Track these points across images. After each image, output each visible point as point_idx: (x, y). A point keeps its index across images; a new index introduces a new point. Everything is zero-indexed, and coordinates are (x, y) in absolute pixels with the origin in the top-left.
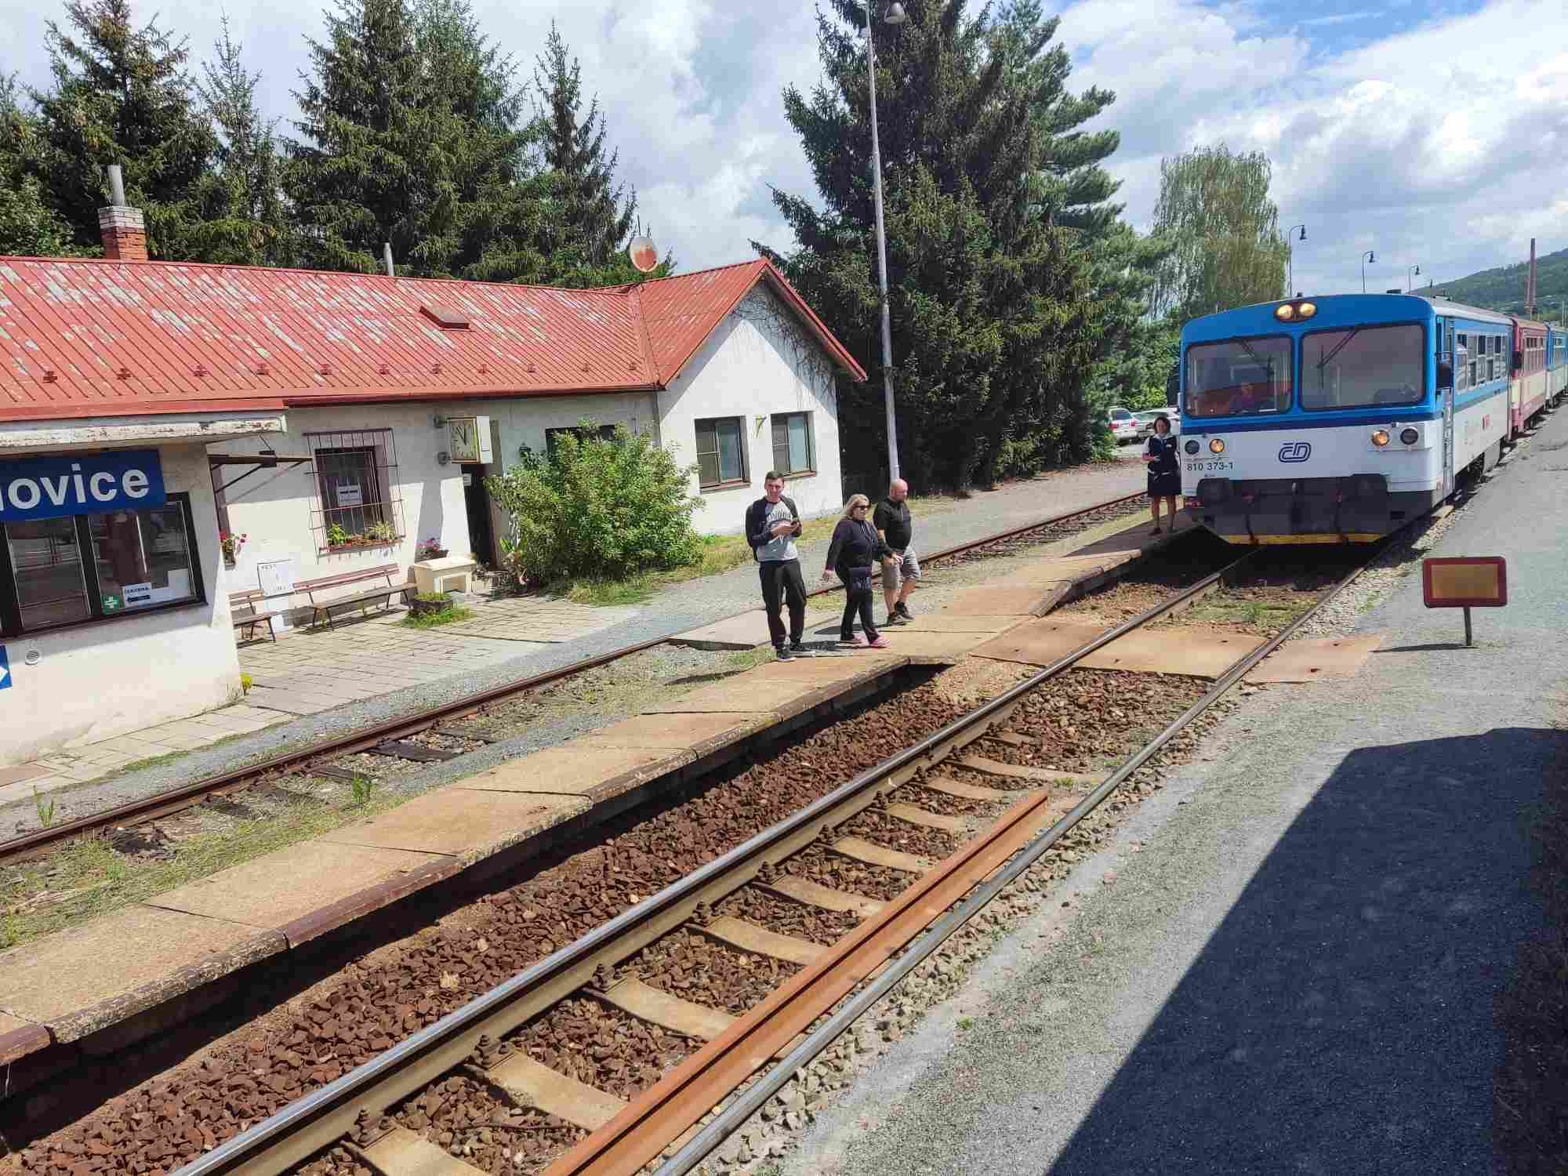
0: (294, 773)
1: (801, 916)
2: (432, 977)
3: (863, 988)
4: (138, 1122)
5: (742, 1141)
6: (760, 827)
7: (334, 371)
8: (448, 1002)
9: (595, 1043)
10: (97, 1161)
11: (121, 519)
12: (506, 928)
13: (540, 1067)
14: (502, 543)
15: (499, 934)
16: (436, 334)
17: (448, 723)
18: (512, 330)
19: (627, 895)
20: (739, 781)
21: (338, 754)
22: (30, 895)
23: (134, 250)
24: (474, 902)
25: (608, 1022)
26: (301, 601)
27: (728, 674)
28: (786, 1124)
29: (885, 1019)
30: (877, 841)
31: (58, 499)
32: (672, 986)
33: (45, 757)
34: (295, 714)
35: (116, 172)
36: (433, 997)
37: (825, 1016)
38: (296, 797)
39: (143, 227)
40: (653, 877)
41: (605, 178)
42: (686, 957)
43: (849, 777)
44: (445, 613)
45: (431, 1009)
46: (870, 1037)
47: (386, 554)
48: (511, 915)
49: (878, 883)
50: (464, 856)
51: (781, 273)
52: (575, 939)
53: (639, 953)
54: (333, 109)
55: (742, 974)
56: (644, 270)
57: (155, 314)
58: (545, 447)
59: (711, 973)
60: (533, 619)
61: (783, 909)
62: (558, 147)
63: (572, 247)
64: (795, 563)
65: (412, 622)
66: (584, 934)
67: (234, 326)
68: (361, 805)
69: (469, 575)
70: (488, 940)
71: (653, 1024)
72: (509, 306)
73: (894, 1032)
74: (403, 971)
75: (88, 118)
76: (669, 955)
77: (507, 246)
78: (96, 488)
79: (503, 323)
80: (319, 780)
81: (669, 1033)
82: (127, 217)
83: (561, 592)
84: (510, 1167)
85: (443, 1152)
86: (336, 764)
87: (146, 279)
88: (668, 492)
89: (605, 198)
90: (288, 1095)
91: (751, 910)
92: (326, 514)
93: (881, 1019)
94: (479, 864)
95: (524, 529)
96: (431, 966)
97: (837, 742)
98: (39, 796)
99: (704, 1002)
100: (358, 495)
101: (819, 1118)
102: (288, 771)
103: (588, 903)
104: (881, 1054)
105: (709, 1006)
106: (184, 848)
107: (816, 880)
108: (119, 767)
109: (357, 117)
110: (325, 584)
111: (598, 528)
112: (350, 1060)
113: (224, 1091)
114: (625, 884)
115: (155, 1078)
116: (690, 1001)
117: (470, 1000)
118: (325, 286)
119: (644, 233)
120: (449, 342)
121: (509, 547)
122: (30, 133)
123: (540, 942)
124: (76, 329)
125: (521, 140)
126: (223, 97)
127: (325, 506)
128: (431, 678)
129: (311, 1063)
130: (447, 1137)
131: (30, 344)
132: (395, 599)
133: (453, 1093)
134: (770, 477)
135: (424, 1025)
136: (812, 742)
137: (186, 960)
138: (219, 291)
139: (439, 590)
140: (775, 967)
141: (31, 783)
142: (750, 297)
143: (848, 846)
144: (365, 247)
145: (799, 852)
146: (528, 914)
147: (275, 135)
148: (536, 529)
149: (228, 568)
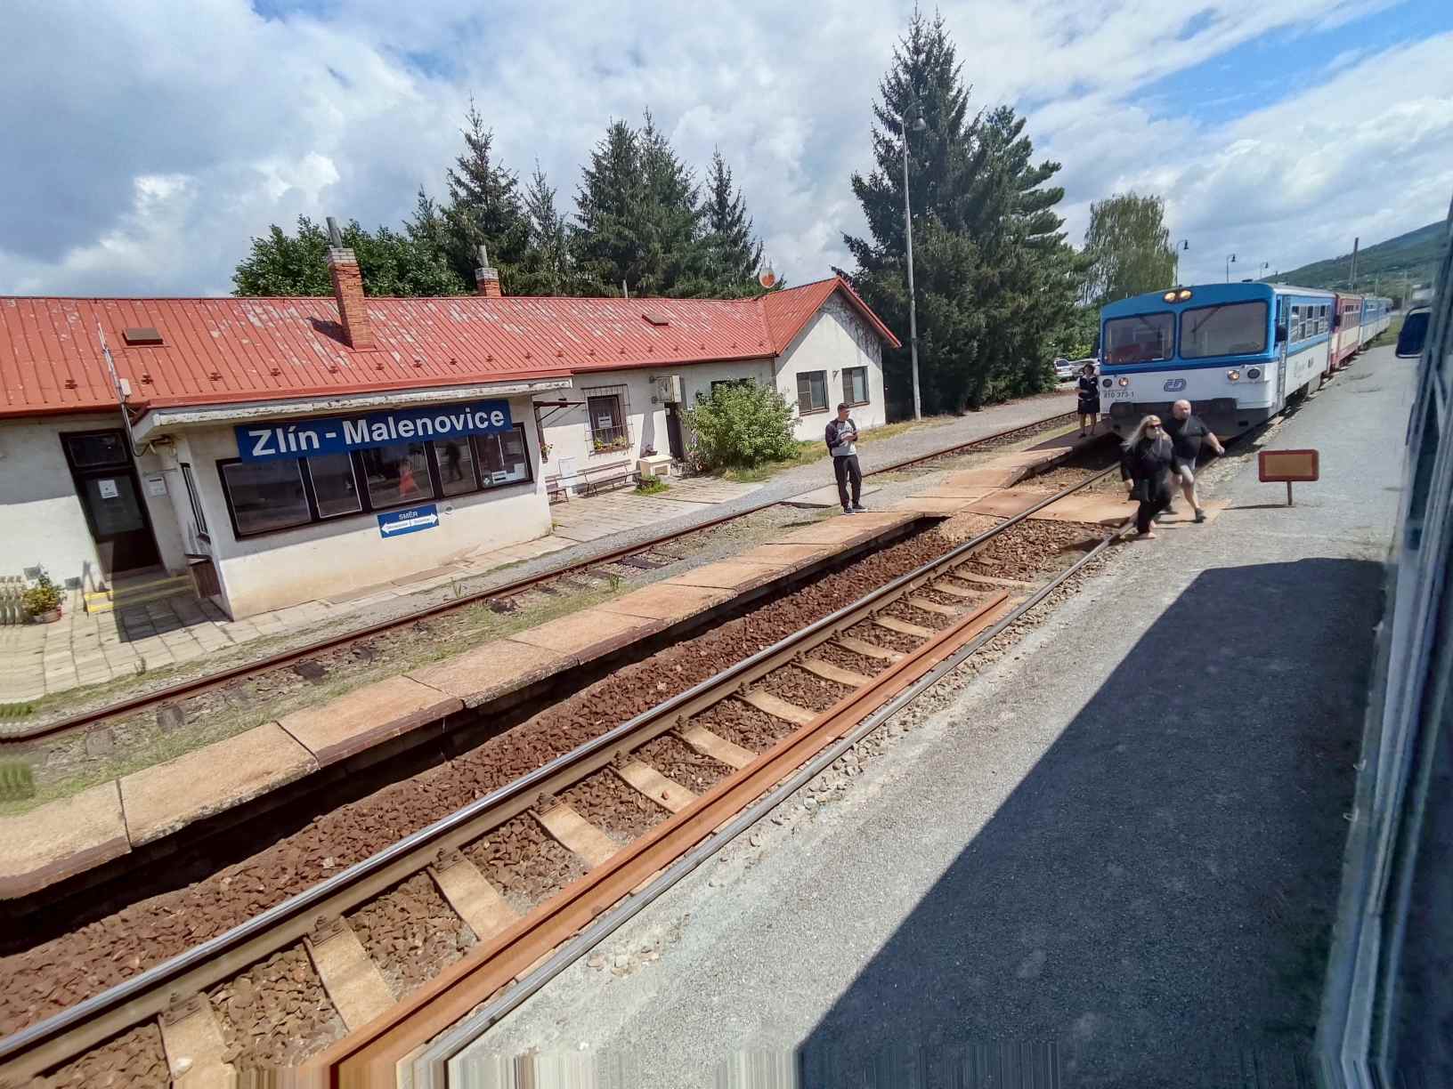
0: (579, 573)
1: (857, 660)
2: (652, 683)
3: (892, 701)
4: (506, 750)
5: (821, 780)
6: (834, 610)
7: (597, 354)
8: (661, 697)
9: (740, 724)
10: (488, 768)
11: (491, 437)
12: (691, 660)
13: (710, 734)
14: (687, 447)
15: (688, 663)
16: (650, 330)
17: (658, 547)
18: (692, 326)
19: (757, 645)
20: (821, 584)
21: (601, 563)
22: (451, 633)
23: (494, 291)
24: (674, 646)
25: (747, 713)
26: (581, 480)
27: (815, 522)
28: (847, 773)
29: (905, 719)
30: (903, 619)
31: (459, 427)
32: (783, 696)
33: (456, 562)
34: (579, 541)
35: (483, 248)
36: (653, 694)
37: (870, 716)
38: (580, 586)
39: (497, 278)
40: (772, 635)
41: (745, 234)
42: (790, 680)
43: (886, 582)
44: (656, 486)
45: (652, 700)
46: (896, 728)
47: (624, 454)
48: (694, 653)
49: (903, 643)
50: (668, 620)
51: (848, 285)
52: (728, 668)
53: (764, 677)
54: (595, 206)
55: (822, 690)
56: (767, 287)
57: (505, 326)
58: (710, 392)
59: (805, 690)
61: (846, 656)
62: (718, 218)
63: (726, 276)
64: (855, 456)
65: (638, 492)
66: (733, 665)
67: (546, 331)
68: (614, 591)
69: (669, 466)
70: (682, 666)
71: (772, 715)
72: (691, 312)
73: (910, 726)
74: (637, 680)
75: (469, 220)
76: (781, 679)
77: (689, 277)
78: (477, 421)
79: (687, 320)
80: (591, 577)
81: (781, 720)
82: (489, 273)
83: (719, 475)
84: (695, 785)
85: (659, 774)
86: (601, 569)
87: (501, 307)
88: (781, 416)
89: (745, 246)
90: (580, 740)
91: (827, 655)
92: (593, 432)
93: (903, 719)
94: (676, 625)
95: (698, 437)
96: (652, 678)
97: (880, 562)
98: (454, 582)
99: (801, 705)
100: (610, 422)
101: (865, 771)
102: (576, 572)
103: (735, 648)
104: (902, 738)
105: (804, 707)
106: (526, 611)
107: (866, 641)
108: (492, 568)
109: (608, 209)
110: (593, 470)
111: (740, 438)
112: (611, 724)
113: (548, 737)
114: (756, 639)
115: (514, 728)
116: (793, 704)
117: (672, 697)
118: (592, 306)
119: (767, 265)
120: (658, 334)
121: (691, 449)
122: (440, 230)
123: (709, 668)
124: (466, 336)
125: (698, 215)
126: (537, 203)
127: (592, 428)
128: (649, 523)
129: (592, 724)
130: (661, 767)
131: (444, 345)
132: (630, 479)
133: (665, 745)
134: (841, 406)
135: (649, 709)
136: (865, 562)
137: (527, 669)
138: (538, 312)
139: (653, 474)
140: (841, 688)
141: (449, 575)
142: (830, 300)
143: (886, 622)
144: (612, 283)
145: (856, 624)
146: (703, 653)
147: (564, 223)
148: (705, 439)
149: (544, 462)
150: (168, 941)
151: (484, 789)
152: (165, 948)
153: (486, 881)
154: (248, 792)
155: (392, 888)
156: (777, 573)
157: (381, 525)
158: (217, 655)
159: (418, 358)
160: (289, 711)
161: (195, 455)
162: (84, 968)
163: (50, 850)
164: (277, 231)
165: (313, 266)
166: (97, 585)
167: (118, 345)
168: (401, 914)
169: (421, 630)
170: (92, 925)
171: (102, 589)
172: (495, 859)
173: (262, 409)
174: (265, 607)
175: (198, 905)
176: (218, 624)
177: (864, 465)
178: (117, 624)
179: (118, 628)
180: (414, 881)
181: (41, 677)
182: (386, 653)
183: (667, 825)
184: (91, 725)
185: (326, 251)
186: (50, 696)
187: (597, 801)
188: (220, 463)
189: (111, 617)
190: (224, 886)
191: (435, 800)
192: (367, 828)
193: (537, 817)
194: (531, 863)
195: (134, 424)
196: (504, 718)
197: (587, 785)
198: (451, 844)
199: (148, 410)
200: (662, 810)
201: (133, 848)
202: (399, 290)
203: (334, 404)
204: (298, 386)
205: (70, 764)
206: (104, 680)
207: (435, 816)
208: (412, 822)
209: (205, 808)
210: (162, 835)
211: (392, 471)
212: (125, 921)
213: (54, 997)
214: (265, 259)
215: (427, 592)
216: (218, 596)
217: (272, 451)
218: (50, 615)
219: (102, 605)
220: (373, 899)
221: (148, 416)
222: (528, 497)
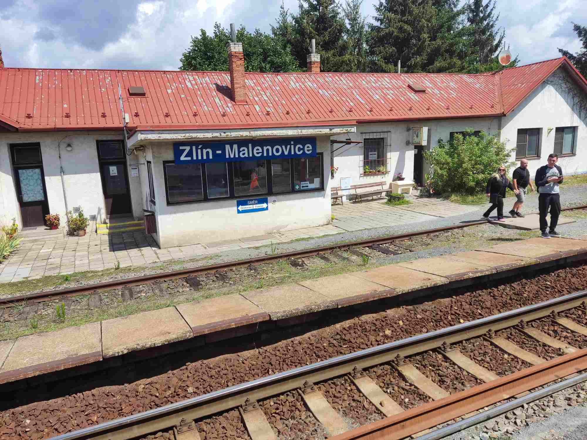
0: (344, 250)
1: (536, 345)
2: (382, 329)
3: (561, 381)
4: (290, 350)
5: (495, 423)
6: (522, 305)
7: (374, 110)
8: (387, 339)
9: (439, 370)
10: (278, 358)
11: (303, 160)
12: (410, 319)
13: (417, 371)
14: (426, 176)
15: (407, 321)
16: (413, 96)
17: (397, 241)
18: (443, 93)
19: (459, 319)
20: (515, 285)
21: (359, 246)
22: (267, 274)
23: (316, 69)
24: (400, 307)
25: (446, 364)
26: (353, 192)
27: (516, 239)
28: (515, 423)
29: (569, 396)
30: (579, 322)
31: (286, 153)
32: (474, 358)
33: (274, 233)
34: (346, 230)
35: (314, 41)
36: (382, 336)
37: (541, 388)
38: (344, 259)
39: (319, 60)
40: (471, 314)
41: (492, 26)
42: (481, 349)
43: (569, 292)
44: (401, 201)
45: (381, 340)
46: (561, 401)
47: (382, 178)
48: (413, 315)
49: (576, 340)
50: (398, 290)
52: (436, 330)
53: (461, 342)
54: (387, 10)
55: (505, 361)
56: (504, 65)
57: (320, 91)
58: (449, 139)
59: (491, 358)
60: (434, 207)
61: (528, 340)
62: (473, 15)
63: (473, 56)
64: (557, 195)
65: (388, 203)
66: (439, 329)
67: (344, 95)
68: (364, 265)
69: (411, 188)
70: (403, 322)
71: (464, 370)
72: (443, 82)
73: (574, 403)
74: (373, 325)
75: (307, 23)
76: (474, 346)
77: (446, 58)
78: (296, 150)
79: (439, 89)
80: (351, 254)
81: (470, 375)
82: (315, 58)
83: (447, 198)
84: (403, 402)
85: (380, 389)
86: (358, 249)
87: (319, 79)
88: (501, 160)
89: (491, 35)
90: (333, 354)
91: (513, 337)
92: (364, 162)
93: (568, 396)
94: (403, 294)
95: (435, 170)
96: (382, 325)
97: (566, 276)
98: (272, 244)
99: (486, 368)
100: (376, 156)
101: (531, 425)
102: (343, 249)
103: (442, 317)
104: (565, 409)
105: (489, 370)
106: (310, 268)
107: (545, 332)
108: (294, 239)
109: (395, 12)
110: (361, 187)
111: (466, 173)
112: (352, 349)
113: (314, 348)
114: (459, 315)
115: (295, 338)
116: (481, 365)
117: (395, 341)
118: (375, 79)
119: (506, 48)
120: (417, 98)
121: (428, 178)
122: (290, 30)
123: (422, 327)
124: (297, 97)
125: (458, 14)
126: (350, 10)
127: (364, 159)
128: (393, 224)
129: (341, 346)
130: (382, 385)
131: (284, 102)
132: (384, 194)
133: (386, 371)
134: (551, 156)
135: (378, 345)
136: (553, 274)
137: (308, 303)
138: (341, 82)
139: (399, 192)
140: (520, 363)
141: (270, 240)
142: (554, 74)
143: (564, 321)
144: (391, 62)
145: (539, 319)
146: (419, 316)
147: (365, 22)
148: (440, 172)
149: (332, 178)
150: (111, 411)
151: (274, 370)
152: (109, 414)
153: (269, 424)
154: (159, 341)
155: (220, 413)
156: (481, 272)
157: (238, 206)
158: (151, 265)
159: (269, 110)
160: (181, 302)
161: (154, 157)
162: (72, 415)
163: (68, 351)
164: (204, 33)
165: (220, 53)
166: (103, 220)
167: (125, 95)
168: (223, 430)
169: (251, 269)
170: (78, 394)
171: (105, 223)
172: (275, 413)
173: (187, 135)
174: (176, 243)
175: (127, 396)
176: (153, 249)
177: (564, 202)
178: (109, 241)
179: (109, 243)
180: (232, 413)
181: (74, 263)
182: (232, 279)
183: (381, 423)
184: (92, 291)
185: (227, 44)
186: (76, 273)
187: (338, 395)
188: (165, 162)
189: (106, 238)
190: (140, 389)
191: (248, 369)
192: (211, 376)
193: (303, 395)
194: (295, 422)
195: (129, 138)
196: (290, 331)
197: (334, 383)
198: (254, 397)
199: (136, 131)
200: (380, 412)
201: (103, 358)
202: (263, 67)
203: (222, 134)
204: (205, 123)
205: (80, 310)
206: (100, 269)
207: (246, 379)
208: (234, 379)
209: (138, 344)
210: (117, 355)
211: (246, 176)
212: (93, 395)
213: (56, 427)
214: (196, 49)
215: (257, 248)
216: (155, 234)
217: (189, 158)
218: (81, 232)
219: (104, 230)
220: (209, 417)
221: (135, 135)
222: (320, 199)
